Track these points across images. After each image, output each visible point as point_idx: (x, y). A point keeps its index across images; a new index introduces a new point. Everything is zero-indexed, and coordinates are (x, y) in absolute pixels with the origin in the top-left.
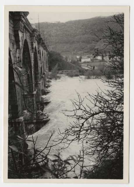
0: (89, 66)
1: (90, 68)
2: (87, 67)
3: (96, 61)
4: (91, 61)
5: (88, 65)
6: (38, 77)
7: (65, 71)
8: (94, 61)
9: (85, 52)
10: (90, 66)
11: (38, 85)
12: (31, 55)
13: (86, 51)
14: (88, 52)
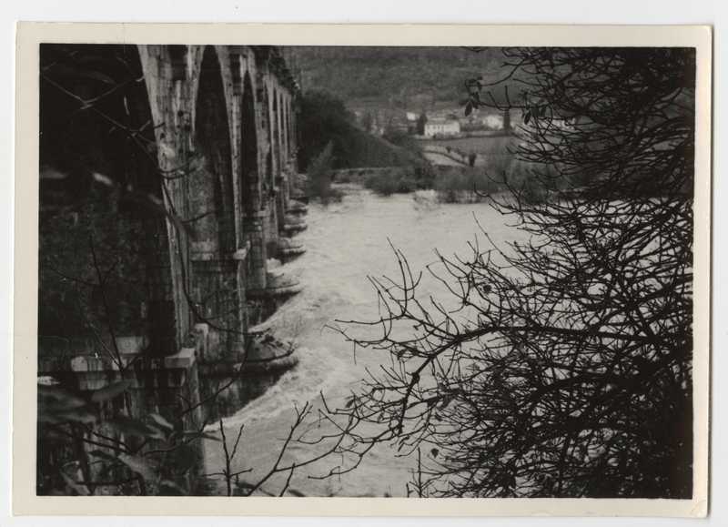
0: (453, 154)
1: (458, 161)
2: (446, 155)
3: (481, 133)
4: (464, 134)
5: (449, 149)
6: (256, 191)
7: (361, 169)
8: (474, 133)
9: (442, 99)
10: (458, 152)
11: (256, 223)
12: (232, 104)
13: (443, 94)
14: (450, 98)
